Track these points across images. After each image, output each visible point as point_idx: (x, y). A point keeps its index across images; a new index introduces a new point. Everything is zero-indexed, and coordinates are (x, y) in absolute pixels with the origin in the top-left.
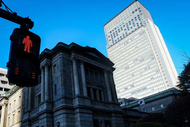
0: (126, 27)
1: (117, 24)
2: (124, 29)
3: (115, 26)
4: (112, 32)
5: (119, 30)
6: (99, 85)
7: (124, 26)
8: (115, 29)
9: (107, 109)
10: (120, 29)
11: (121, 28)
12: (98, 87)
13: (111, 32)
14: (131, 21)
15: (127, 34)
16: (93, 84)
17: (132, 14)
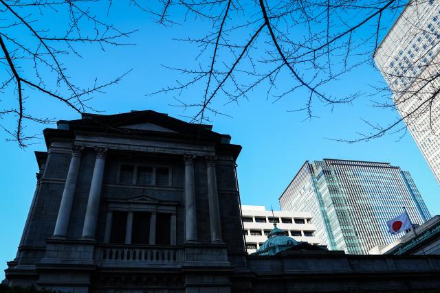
0: (425, 41)
1: (402, 42)
2: (421, 45)
3: (398, 48)
4: (396, 64)
5: (409, 53)
6: (160, 201)
7: (419, 40)
8: (401, 54)
9: (168, 264)
10: (413, 49)
11: (414, 46)
12: (157, 205)
13: (392, 65)
14: (433, 23)
15: (433, 55)
16: (136, 200)
17: (429, 6)
